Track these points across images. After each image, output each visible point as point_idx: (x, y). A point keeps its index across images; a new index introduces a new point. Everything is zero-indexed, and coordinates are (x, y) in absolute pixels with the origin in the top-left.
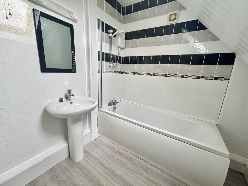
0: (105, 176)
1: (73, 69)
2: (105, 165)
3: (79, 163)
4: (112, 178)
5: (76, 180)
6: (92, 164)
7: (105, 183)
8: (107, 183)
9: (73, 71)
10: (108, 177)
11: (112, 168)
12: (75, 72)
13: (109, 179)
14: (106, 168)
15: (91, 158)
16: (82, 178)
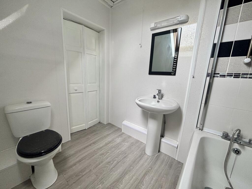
0: (134, 178)
1: (173, 72)
2: (146, 177)
3: (144, 154)
4: (132, 185)
5: (131, 156)
6: (146, 164)
7: (127, 178)
8: (127, 180)
9: (172, 73)
10: (133, 180)
11: (143, 185)
12: (175, 75)
13: (131, 181)
14: (142, 177)
15: (152, 162)
16: (132, 159)
